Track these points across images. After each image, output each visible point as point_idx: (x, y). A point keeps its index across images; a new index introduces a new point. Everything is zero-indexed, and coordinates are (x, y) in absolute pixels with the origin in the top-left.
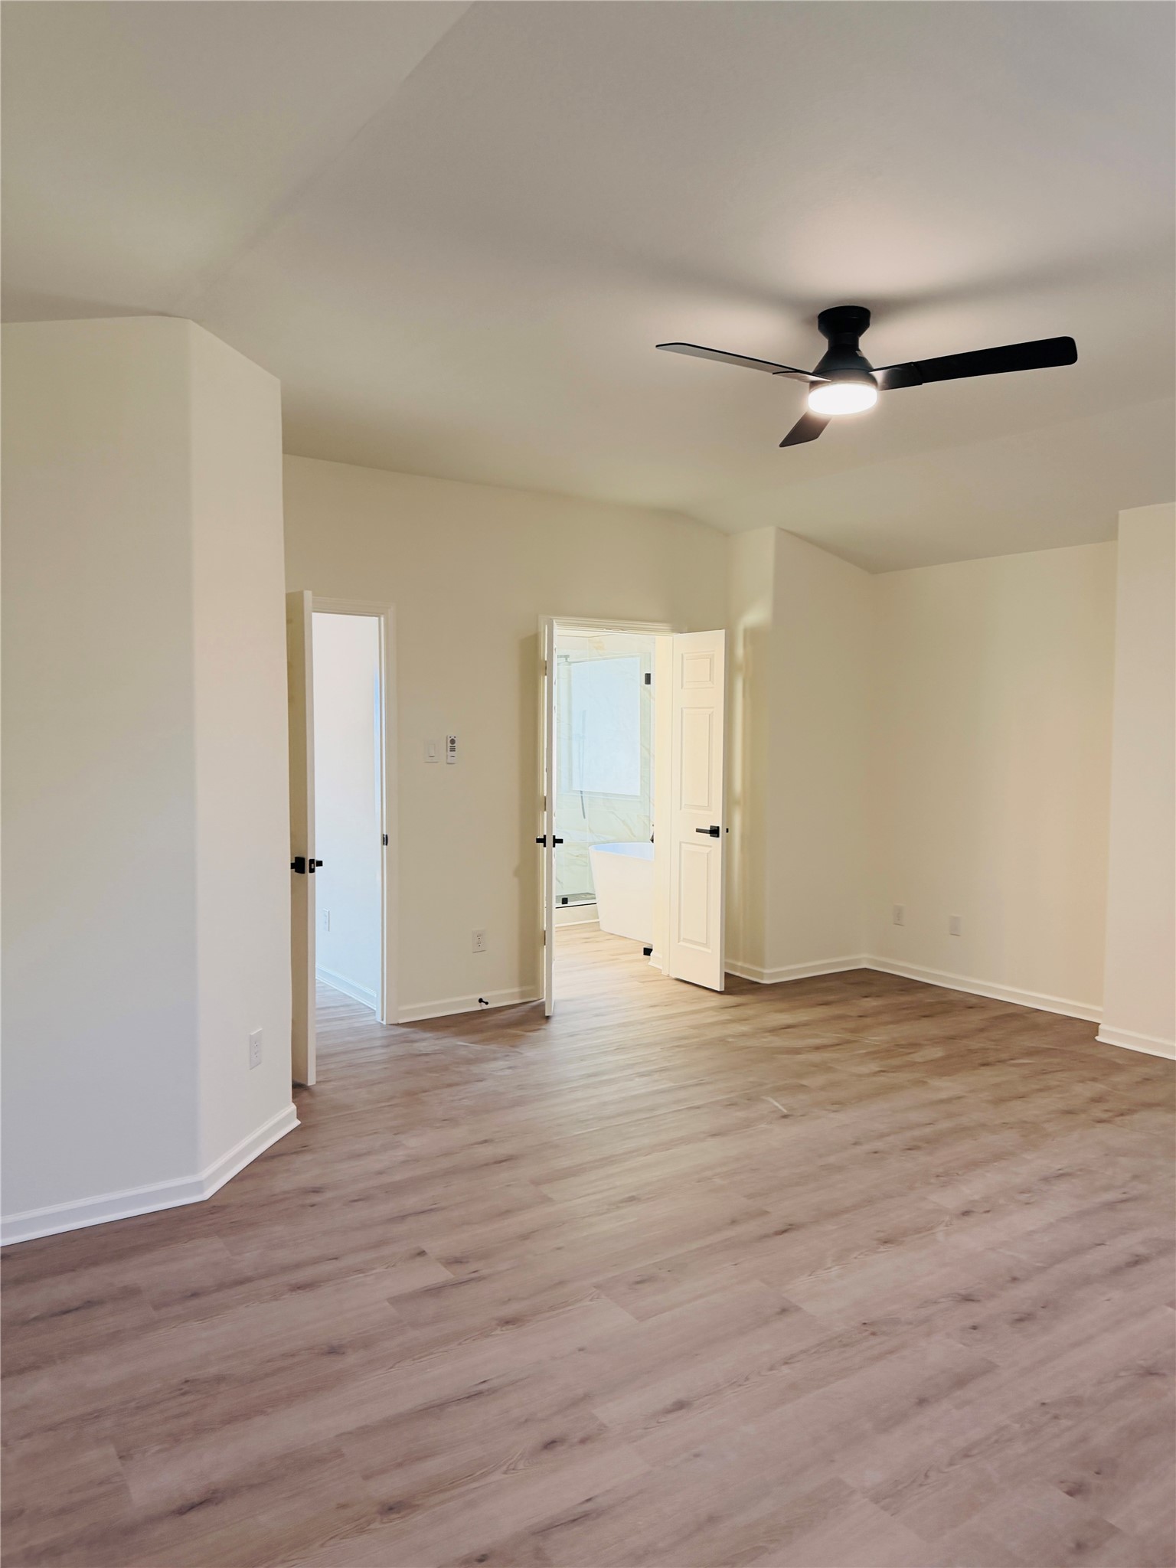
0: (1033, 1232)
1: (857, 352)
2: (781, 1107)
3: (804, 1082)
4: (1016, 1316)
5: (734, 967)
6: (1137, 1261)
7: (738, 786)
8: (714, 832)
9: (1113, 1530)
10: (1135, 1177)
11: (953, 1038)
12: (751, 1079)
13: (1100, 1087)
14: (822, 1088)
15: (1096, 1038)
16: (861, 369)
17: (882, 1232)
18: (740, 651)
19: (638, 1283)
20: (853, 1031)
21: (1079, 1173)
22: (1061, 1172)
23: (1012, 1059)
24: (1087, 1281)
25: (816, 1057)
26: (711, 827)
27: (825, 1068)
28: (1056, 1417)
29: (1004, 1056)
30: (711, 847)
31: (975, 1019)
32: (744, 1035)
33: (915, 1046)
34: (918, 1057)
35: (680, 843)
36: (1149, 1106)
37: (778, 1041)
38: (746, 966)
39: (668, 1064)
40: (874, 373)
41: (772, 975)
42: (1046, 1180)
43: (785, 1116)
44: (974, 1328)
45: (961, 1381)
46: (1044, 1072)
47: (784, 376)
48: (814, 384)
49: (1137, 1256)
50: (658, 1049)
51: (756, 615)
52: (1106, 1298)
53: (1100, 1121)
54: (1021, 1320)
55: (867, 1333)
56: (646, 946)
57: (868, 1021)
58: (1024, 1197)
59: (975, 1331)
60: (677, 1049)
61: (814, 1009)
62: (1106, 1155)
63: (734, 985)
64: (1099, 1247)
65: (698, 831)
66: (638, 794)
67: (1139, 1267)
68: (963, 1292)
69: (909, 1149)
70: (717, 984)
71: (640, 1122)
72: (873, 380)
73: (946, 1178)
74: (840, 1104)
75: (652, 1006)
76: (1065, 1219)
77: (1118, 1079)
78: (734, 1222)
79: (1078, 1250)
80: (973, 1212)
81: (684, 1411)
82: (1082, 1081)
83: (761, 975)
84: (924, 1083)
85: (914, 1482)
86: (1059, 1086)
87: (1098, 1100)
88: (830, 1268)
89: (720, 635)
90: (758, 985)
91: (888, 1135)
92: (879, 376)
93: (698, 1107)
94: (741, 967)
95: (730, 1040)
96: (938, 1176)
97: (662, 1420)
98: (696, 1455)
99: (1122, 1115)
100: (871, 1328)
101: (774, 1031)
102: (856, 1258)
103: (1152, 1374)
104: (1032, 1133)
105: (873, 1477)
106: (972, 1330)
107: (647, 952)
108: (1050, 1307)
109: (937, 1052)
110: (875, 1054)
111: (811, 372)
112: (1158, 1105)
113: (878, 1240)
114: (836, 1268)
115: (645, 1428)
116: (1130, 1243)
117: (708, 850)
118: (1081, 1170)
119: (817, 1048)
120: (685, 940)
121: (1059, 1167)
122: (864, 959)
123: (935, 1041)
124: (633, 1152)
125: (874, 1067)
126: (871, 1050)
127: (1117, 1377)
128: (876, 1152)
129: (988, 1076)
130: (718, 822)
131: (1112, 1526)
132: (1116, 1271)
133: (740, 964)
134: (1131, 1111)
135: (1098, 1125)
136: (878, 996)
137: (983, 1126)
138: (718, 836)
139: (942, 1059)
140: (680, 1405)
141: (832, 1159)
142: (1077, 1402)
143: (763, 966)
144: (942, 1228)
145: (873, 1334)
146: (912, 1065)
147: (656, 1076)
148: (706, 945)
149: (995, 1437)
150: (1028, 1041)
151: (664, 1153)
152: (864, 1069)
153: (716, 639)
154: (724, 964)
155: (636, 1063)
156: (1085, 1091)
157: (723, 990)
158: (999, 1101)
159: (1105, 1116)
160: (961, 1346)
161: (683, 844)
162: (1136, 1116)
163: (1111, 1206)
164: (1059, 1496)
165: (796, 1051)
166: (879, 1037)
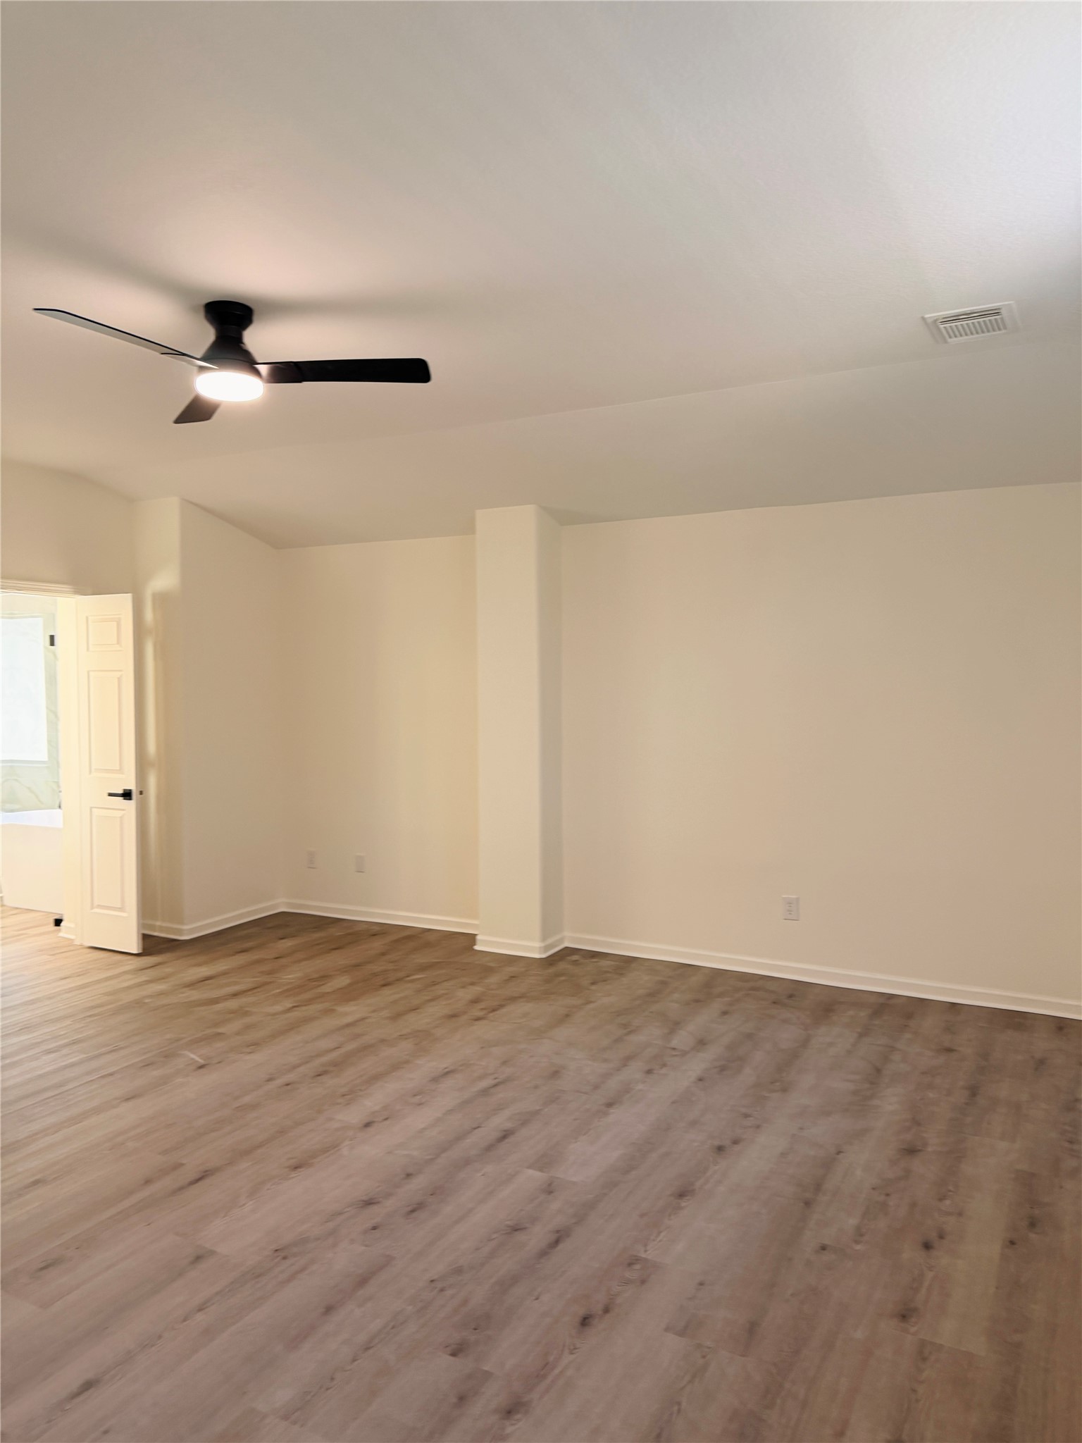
0: (425, 1129)
1: (242, 345)
2: (197, 1059)
3: (220, 1030)
4: (410, 1208)
5: (152, 927)
6: (506, 1135)
7: (152, 747)
8: (127, 795)
9: (488, 1375)
10: (504, 1063)
11: (357, 965)
12: (168, 1036)
13: (476, 990)
14: (238, 1033)
15: (477, 948)
16: (248, 362)
17: (292, 1158)
18: (149, 615)
19: (42, 1269)
20: (270, 973)
21: (461, 1068)
22: (447, 1070)
23: (408, 976)
24: (467, 1162)
25: (233, 1004)
26: (124, 790)
27: (242, 1012)
28: (442, 1290)
29: (400, 975)
30: (123, 810)
31: (378, 945)
32: (161, 994)
33: (324, 977)
34: (327, 988)
35: (91, 808)
36: (513, 999)
37: (195, 995)
38: (164, 925)
39: (80, 1036)
40: (257, 366)
41: (192, 931)
42: (435, 1080)
43: (201, 1067)
44: (374, 1228)
45: (363, 1281)
46: (434, 984)
47: (171, 357)
48: (202, 368)
49: (505, 1131)
50: (68, 1022)
51: (165, 580)
52: (481, 1174)
53: (478, 1019)
54: (413, 1211)
55: (278, 1259)
56: (57, 917)
57: (283, 961)
58: (417, 1099)
59: (375, 1231)
60: (89, 1020)
61: (234, 957)
62: (482, 1048)
63: (152, 945)
64: (477, 1130)
65: (110, 795)
66: (46, 759)
67: (507, 1140)
68: (364, 1198)
69: (319, 1075)
70: (134, 946)
71: (47, 1101)
72: (257, 373)
73: (350, 1096)
74: (255, 1045)
75: (62, 979)
76: (450, 1112)
77: (493, 979)
78: (148, 1182)
79: (460, 1138)
80: (373, 1122)
81: (90, 1391)
82: (463, 987)
83: (180, 932)
84: (332, 1011)
85: (321, 1388)
86: (446, 994)
87: (475, 1001)
88: (244, 1205)
89: (125, 600)
90: (177, 943)
91: (299, 1066)
92: (264, 369)
93: (111, 1074)
94: (161, 927)
95: (147, 1001)
96: (344, 1095)
97: (68, 1408)
98: (106, 1432)
99: (494, 1010)
100: (282, 1253)
101: (191, 985)
102: (268, 1189)
103: (516, 1230)
104: (423, 1040)
105: (282, 1395)
106: (373, 1231)
107: (58, 922)
108: (439, 1192)
109: (343, 981)
110: (290, 992)
111: (199, 357)
112: (521, 997)
113: (288, 1167)
114: (251, 1203)
115: (48, 1422)
116: (500, 1121)
117: (119, 813)
118: (461, 1066)
119: (235, 995)
120: (100, 906)
121: (445, 1066)
122: (281, 904)
123: (345, 970)
124: (36, 1134)
125: (288, 1004)
126: (285, 988)
127: (490, 1240)
128: (287, 1085)
129: (388, 995)
130: (131, 785)
131: (486, 1371)
132: (490, 1148)
133: (158, 923)
134: (501, 1006)
135: (477, 1023)
136: (293, 936)
137: (383, 1041)
138: (130, 799)
139: (350, 985)
140: (88, 1386)
141: (247, 1099)
142: (459, 1271)
143: (182, 923)
144: (347, 1143)
145: (285, 1258)
146: (323, 995)
147: (65, 1051)
148: (121, 909)
149: (392, 1324)
150: (421, 958)
151: (72, 1127)
152: (278, 1008)
153: (121, 605)
154: (141, 925)
155: (44, 1041)
156: (466, 994)
157: (140, 951)
158: (395, 1017)
159: (481, 1014)
160: (364, 1248)
161: (93, 810)
162: (504, 1010)
163: (485, 1092)
164: (445, 1360)
165: (215, 1001)
166: (292, 975)
